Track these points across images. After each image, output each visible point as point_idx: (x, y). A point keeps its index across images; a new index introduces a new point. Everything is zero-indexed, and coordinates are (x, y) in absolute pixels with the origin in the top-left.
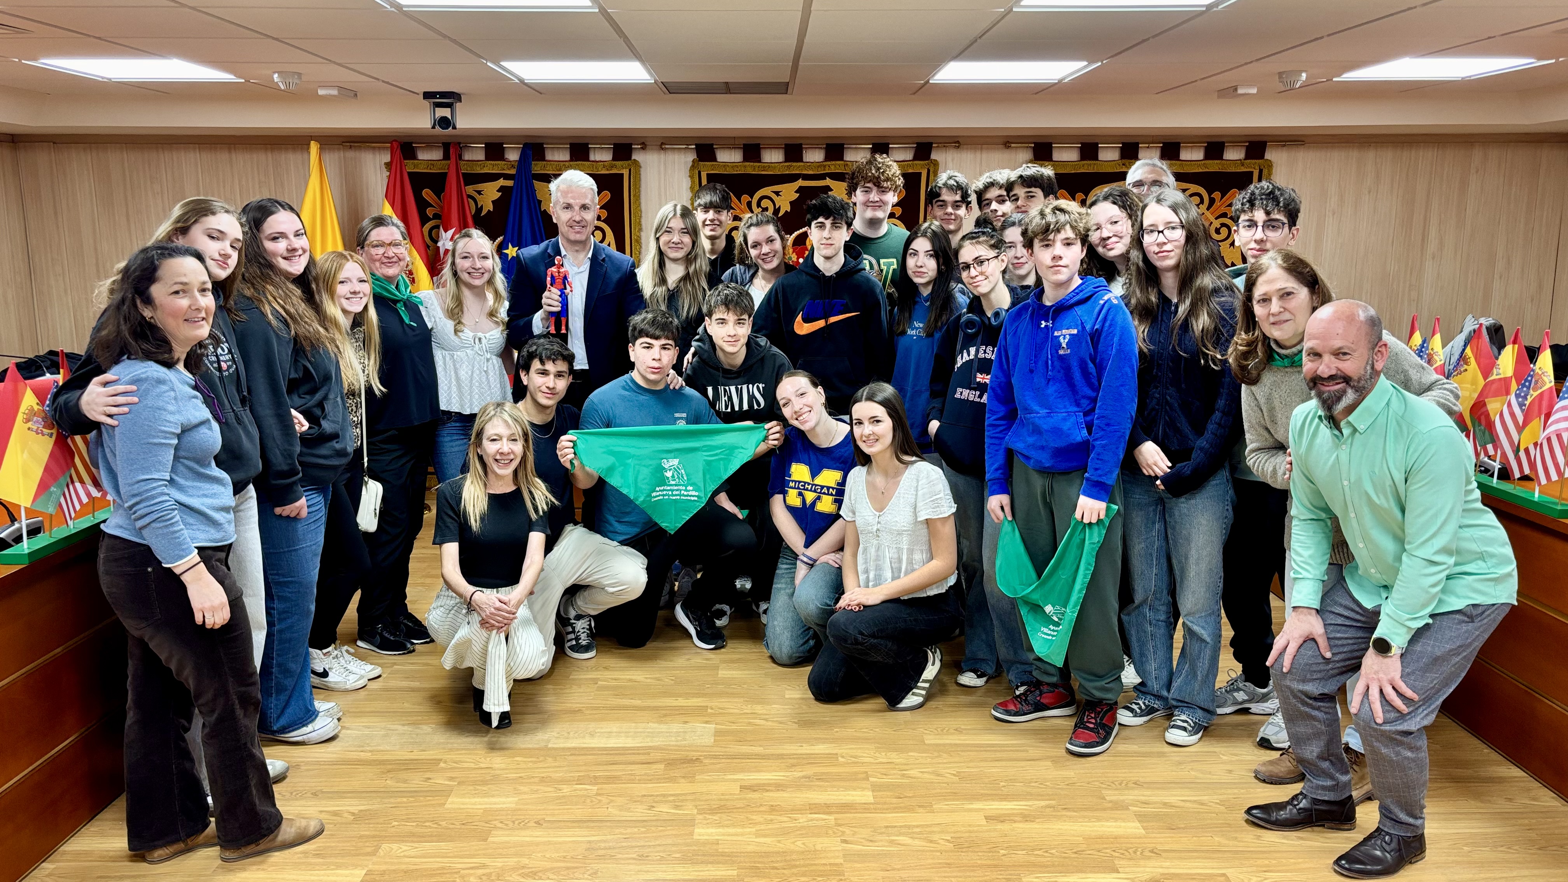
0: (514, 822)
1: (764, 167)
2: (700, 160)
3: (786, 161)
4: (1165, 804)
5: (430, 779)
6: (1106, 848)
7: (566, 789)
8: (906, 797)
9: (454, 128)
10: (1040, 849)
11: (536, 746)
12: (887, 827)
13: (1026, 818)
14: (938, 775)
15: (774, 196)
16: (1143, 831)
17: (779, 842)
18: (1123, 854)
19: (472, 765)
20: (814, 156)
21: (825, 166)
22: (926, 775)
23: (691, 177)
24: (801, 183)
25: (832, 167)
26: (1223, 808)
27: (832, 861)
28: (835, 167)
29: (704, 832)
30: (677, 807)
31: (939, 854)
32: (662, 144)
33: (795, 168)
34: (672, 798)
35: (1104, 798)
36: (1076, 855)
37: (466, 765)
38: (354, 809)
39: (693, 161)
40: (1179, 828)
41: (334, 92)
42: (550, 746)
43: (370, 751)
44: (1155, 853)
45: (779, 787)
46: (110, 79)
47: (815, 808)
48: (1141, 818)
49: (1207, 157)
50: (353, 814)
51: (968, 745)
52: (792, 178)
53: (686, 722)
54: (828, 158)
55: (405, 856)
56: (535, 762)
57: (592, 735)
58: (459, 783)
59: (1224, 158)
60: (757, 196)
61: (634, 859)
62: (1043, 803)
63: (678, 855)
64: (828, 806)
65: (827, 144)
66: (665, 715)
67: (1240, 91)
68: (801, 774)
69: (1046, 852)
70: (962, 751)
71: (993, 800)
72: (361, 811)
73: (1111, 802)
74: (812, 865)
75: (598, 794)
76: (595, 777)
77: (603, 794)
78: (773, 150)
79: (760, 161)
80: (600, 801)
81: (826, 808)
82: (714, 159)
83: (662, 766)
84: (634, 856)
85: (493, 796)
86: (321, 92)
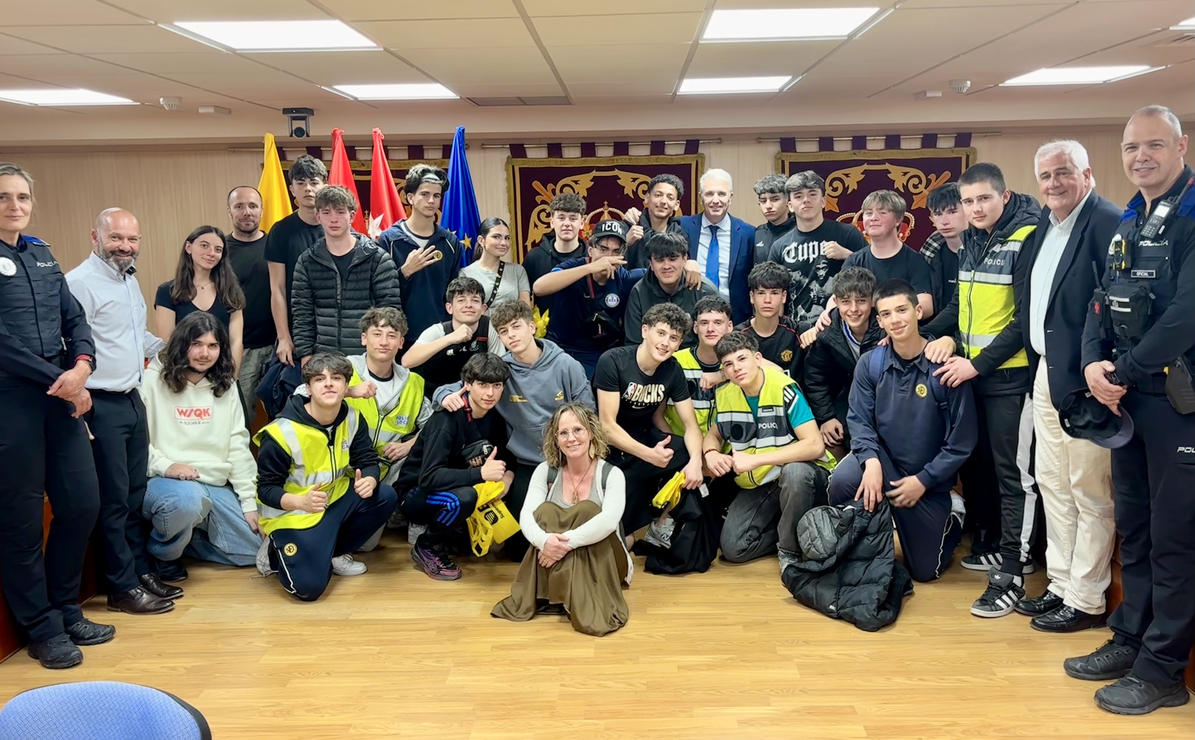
0: (309, 673)
1: (565, 161)
2: (513, 157)
3: (582, 157)
4: (823, 657)
5: (251, 643)
6: (766, 689)
7: (355, 649)
8: (620, 653)
9: (308, 136)
10: (714, 690)
11: (340, 618)
12: (599, 675)
13: (711, 667)
14: (651, 637)
15: (573, 184)
16: (799, 676)
17: (512, 686)
18: (777, 693)
19: (287, 633)
20: (605, 153)
21: (613, 160)
22: (641, 637)
23: (507, 170)
24: (595, 173)
25: (620, 161)
26: (868, 659)
27: (549, 699)
28: (622, 160)
29: (455, 679)
30: (438, 662)
31: (634, 693)
32: (483, 144)
33: (590, 162)
34: (435, 655)
35: (776, 653)
36: (740, 694)
37: (281, 632)
38: (188, 666)
39: (508, 158)
40: (828, 674)
41: (211, 110)
42: (351, 618)
43: (210, 623)
44: (804, 691)
45: (522, 646)
46: (36, 105)
47: (546, 662)
48: (801, 667)
49: (924, 146)
50: (186, 668)
51: (680, 615)
52: (588, 170)
53: (461, 600)
54: (616, 153)
55: (220, 698)
56: (336, 630)
57: (385, 610)
58: (274, 646)
59: (938, 146)
60: (561, 183)
61: (398, 699)
62: (727, 657)
63: (431, 696)
64: (557, 660)
65: (615, 143)
66: (447, 595)
67: (929, 95)
68: (542, 637)
69: (718, 692)
70: (674, 619)
71: (688, 654)
72: (193, 666)
73: (780, 655)
74: (533, 702)
75: (379, 653)
76: (381, 641)
77: (383, 653)
78: (571, 148)
79: (561, 157)
80: (380, 657)
81: (556, 662)
82: (525, 156)
83: (435, 632)
84: (397, 696)
85: (297, 655)
86: (201, 110)
